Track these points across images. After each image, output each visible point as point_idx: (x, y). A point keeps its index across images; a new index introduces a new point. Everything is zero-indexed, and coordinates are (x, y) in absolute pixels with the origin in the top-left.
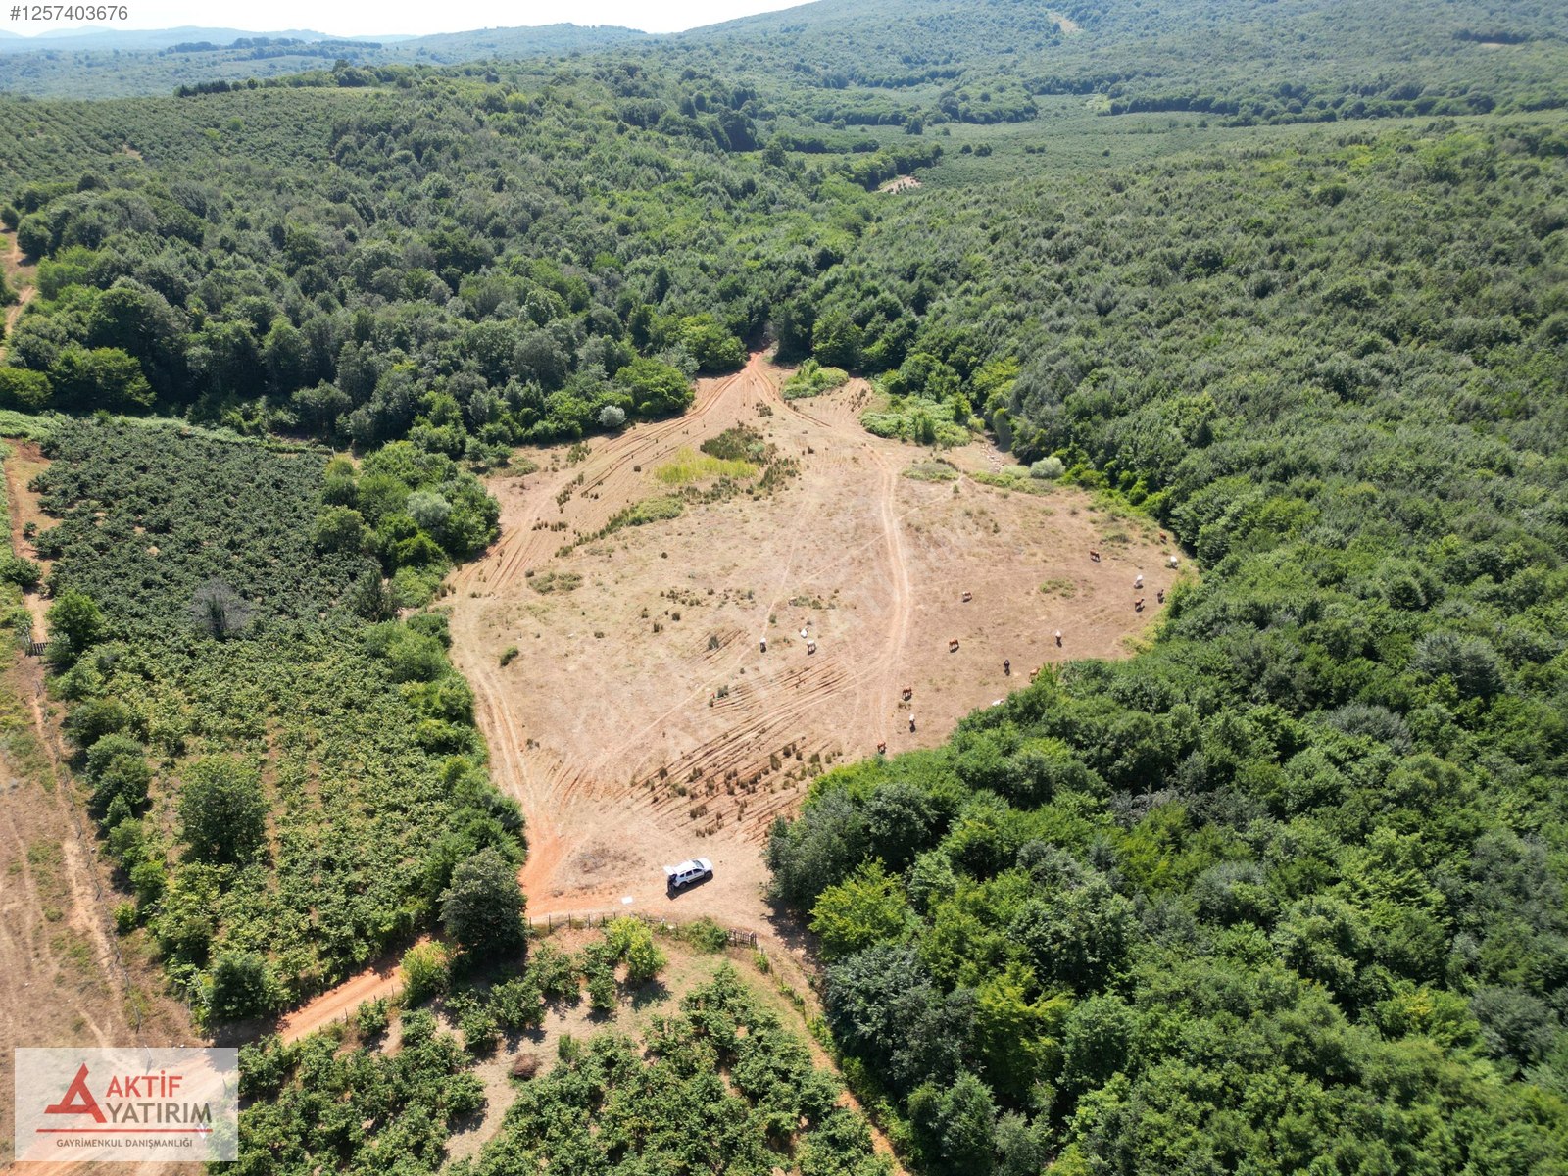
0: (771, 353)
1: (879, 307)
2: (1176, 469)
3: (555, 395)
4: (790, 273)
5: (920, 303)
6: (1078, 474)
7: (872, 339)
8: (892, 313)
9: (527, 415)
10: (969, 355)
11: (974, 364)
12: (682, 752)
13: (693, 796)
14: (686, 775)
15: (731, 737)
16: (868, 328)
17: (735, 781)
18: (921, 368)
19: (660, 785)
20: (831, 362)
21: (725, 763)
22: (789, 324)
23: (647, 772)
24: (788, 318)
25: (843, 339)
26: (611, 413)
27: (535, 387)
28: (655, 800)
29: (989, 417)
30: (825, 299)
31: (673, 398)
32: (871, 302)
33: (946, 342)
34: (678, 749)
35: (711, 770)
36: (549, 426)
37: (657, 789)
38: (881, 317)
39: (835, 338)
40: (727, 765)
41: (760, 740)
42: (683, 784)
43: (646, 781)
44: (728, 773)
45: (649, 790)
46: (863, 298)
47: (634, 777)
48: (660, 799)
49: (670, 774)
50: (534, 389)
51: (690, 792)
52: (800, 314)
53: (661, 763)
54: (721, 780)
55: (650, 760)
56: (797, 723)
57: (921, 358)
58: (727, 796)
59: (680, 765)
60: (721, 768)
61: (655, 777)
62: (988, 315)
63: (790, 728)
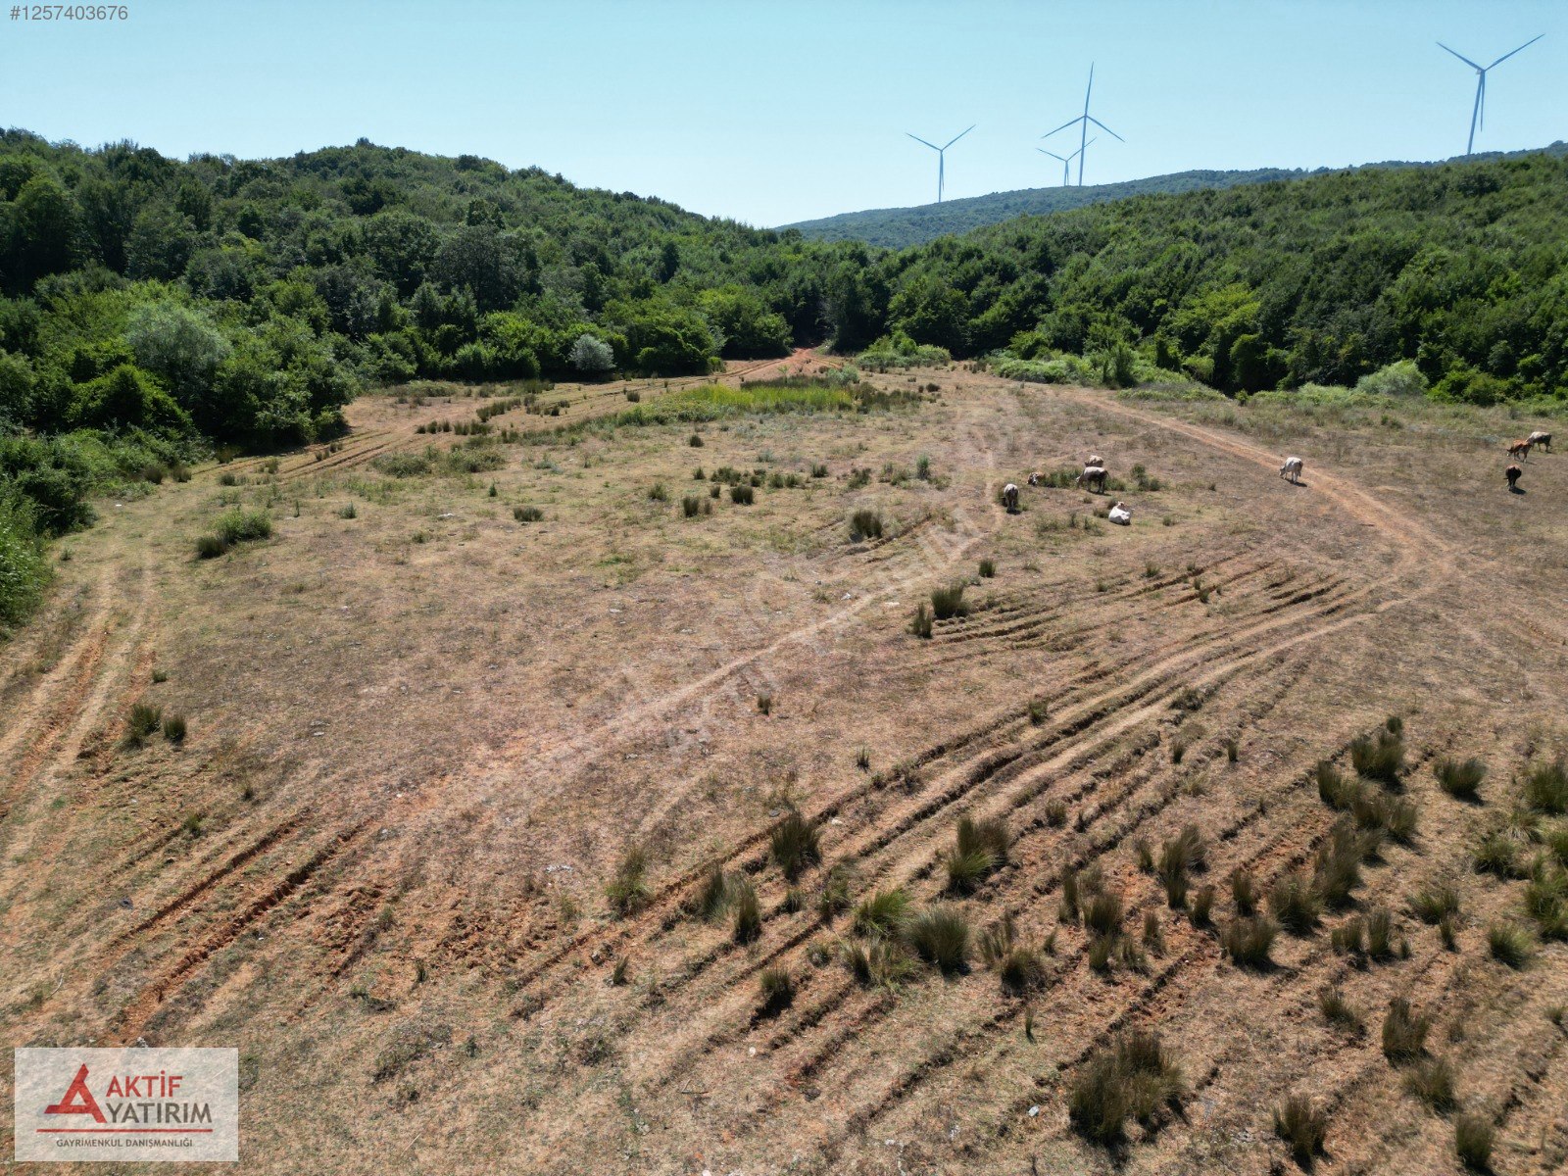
0: (827, 345)
1: (987, 269)
3: (496, 316)
4: (845, 264)
6: (1459, 386)
7: (983, 305)
8: (1008, 277)
11: (1163, 309)
12: (863, 764)
13: (1020, 979)
14: (920, 858)
15: (1062, 718)
16: (975, 293)
17: (1224, 896)
18: (1075, 320)
19: (790, 907)
20: (921, 342)
21: (1104, 809)
22: (854, 299)
23: (705, 841)
24: (852, 292)
25: (937, 309)
26: (590, 348)
27: (463, 298)
28: (778, 998)
29: (1221, 358)
30: (902, 276)
31: (691, 346)
32: (975, 264)
33: (1109, 290)
34: (842, 755)
35: (1051, 839)
36: (483, 352)
37: (773, 935)
38: (993, 279)
39: (925, 309)
40: (1120, 816)
41: (1199, 733)
42: (924, 905)
43: (694, 890)
44: (1157, 853)
45: (725, 936)
46: (961, 262)
47: (635, 866)
48: (807, 1000)
49: (832, 856)
50: (461, 300)
51: (992, 952)
52: (869, 290)
53: (770, 805)
54: (1136, 889)
55: (714, 792)
56: (1305, 682)
57: (1072, 309)
58: (1239, 979)
59: (872, 815)
60: (1100, 830)
61: (754, 867)
62: (1166, 257)
63: (1293, 696)
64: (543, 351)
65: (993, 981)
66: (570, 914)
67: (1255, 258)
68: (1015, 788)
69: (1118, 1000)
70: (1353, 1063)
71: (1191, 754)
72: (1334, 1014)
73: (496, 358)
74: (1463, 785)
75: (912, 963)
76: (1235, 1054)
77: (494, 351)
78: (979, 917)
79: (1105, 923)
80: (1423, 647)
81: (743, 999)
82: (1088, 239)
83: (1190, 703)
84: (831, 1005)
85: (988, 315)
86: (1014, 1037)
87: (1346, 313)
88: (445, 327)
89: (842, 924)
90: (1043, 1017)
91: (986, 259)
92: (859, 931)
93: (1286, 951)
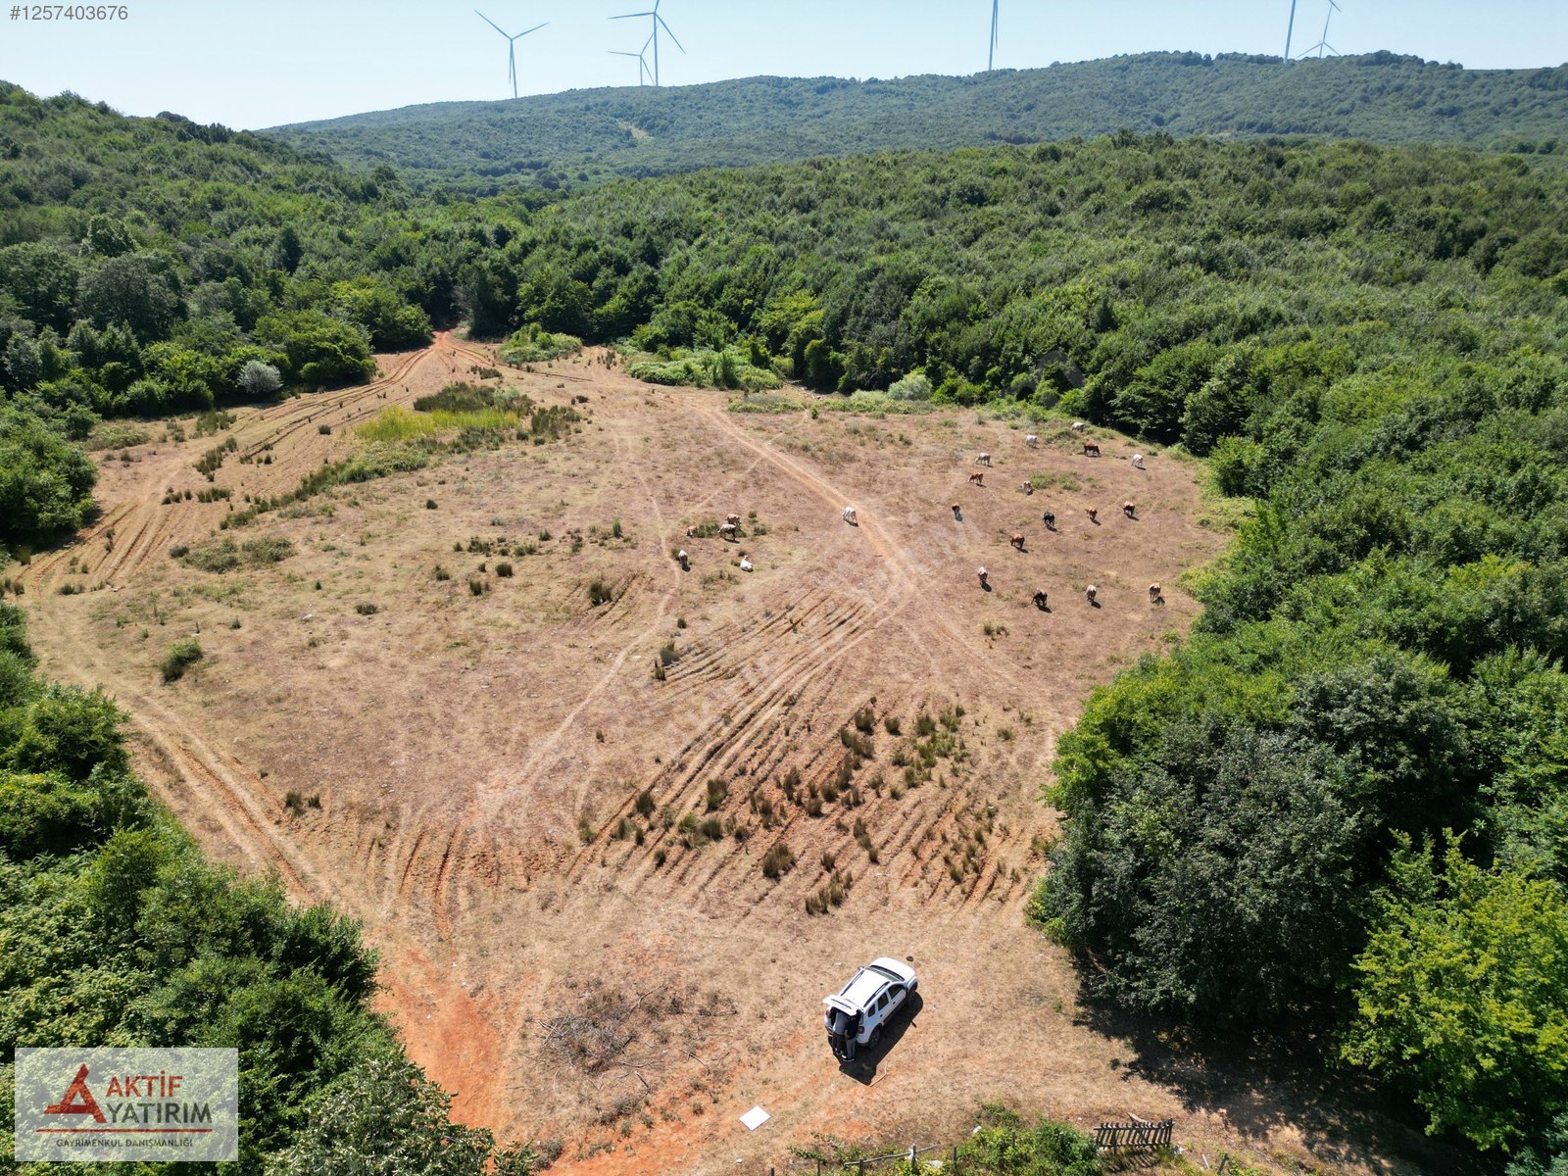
0: (464, 328)
1: (603, 261)
2: (1096, 353)
3: (157, 348)
4: (466, 244)
5: (652, 256)
6: (952, 390)
7: (604, 296)
8: (622, 269)
9: (114, 372)
10: (741, 299)
11: (751, 308)
12: (658, 761)
13: (741, 836)
14: (694, 799)
15: (737, 720)
16: (595, 284)
17: (807, 792)
18: (684, 317)
19: (652, 828)
20: (554, 331)
21: (761, 764)
22: (485, 288)
23: (605, 809)
24: (483, 280)
25: (564, 299)
26: (258, 373)
27: (120, 334)
28: (661, 859)
29: (798, 356)
30: (527, 262)
31: (349, 358)
32: (591, 256)
33: (706, 289)
34: (647, 757)
35: (742, 781)
36: (155, 387)
37: (650, 838)
38: (610, 271)
39: (553, 299)
40: (767, 766)
41: (795, 717)
42: (702, 818)
43: (614, 826)
44: (782, 780)
45: (633, 843)
46: (579, 253)
47: (583, 825)
48: (672, 857)
49: (660, 804)
50: (121, 336)
51: (730, 829)
52: (497, 278)
53: (626, 788)
54: (775, 795)
55: (598, 785)
56: (840, 680)
57: (680, 305)
58: (812, 821)
59: (670, 784)
60: (760, 774)
61: (630, 816)
62: (750, 257)
63: (835, 690)
64: (212, 379)
65: (732, 839)
66: (569, 848)
67: (815, 264)
68: (724, 760)
69: (773, 836)
70: (844, 840)
71: (793, 731)
72: (840, 827)
73: (169, 392)
74: (893, 729)
75: (704, 838)
76: (811, 845)
77: (166, 385)
78: (723, 817)
79: (766, 811)
80: (891, 651)
81: (649, 862)
82: (684, 225)
83: (791, 702)
84: (680, 858)
85: (611, 306)
86: (742, 854)
87: (879, 328)
88: (110, 365)
89: (673, 831)
90: (751, 847)
91: (601, 251)
92: (681, 831)
93: (826, 808)
